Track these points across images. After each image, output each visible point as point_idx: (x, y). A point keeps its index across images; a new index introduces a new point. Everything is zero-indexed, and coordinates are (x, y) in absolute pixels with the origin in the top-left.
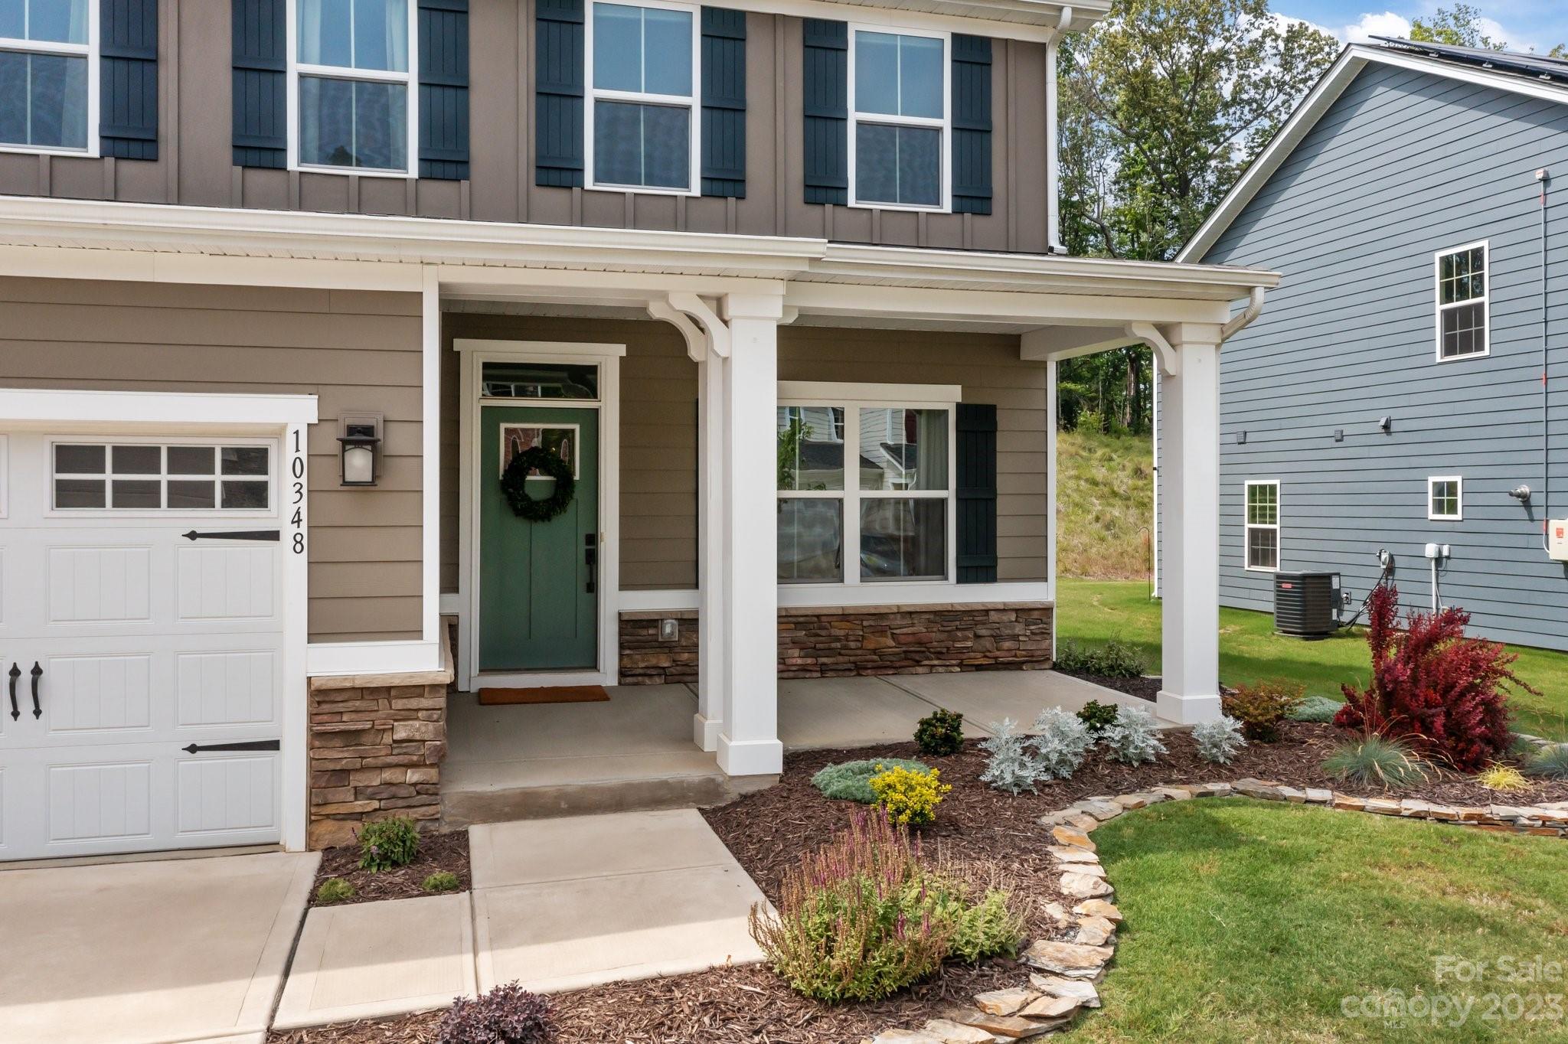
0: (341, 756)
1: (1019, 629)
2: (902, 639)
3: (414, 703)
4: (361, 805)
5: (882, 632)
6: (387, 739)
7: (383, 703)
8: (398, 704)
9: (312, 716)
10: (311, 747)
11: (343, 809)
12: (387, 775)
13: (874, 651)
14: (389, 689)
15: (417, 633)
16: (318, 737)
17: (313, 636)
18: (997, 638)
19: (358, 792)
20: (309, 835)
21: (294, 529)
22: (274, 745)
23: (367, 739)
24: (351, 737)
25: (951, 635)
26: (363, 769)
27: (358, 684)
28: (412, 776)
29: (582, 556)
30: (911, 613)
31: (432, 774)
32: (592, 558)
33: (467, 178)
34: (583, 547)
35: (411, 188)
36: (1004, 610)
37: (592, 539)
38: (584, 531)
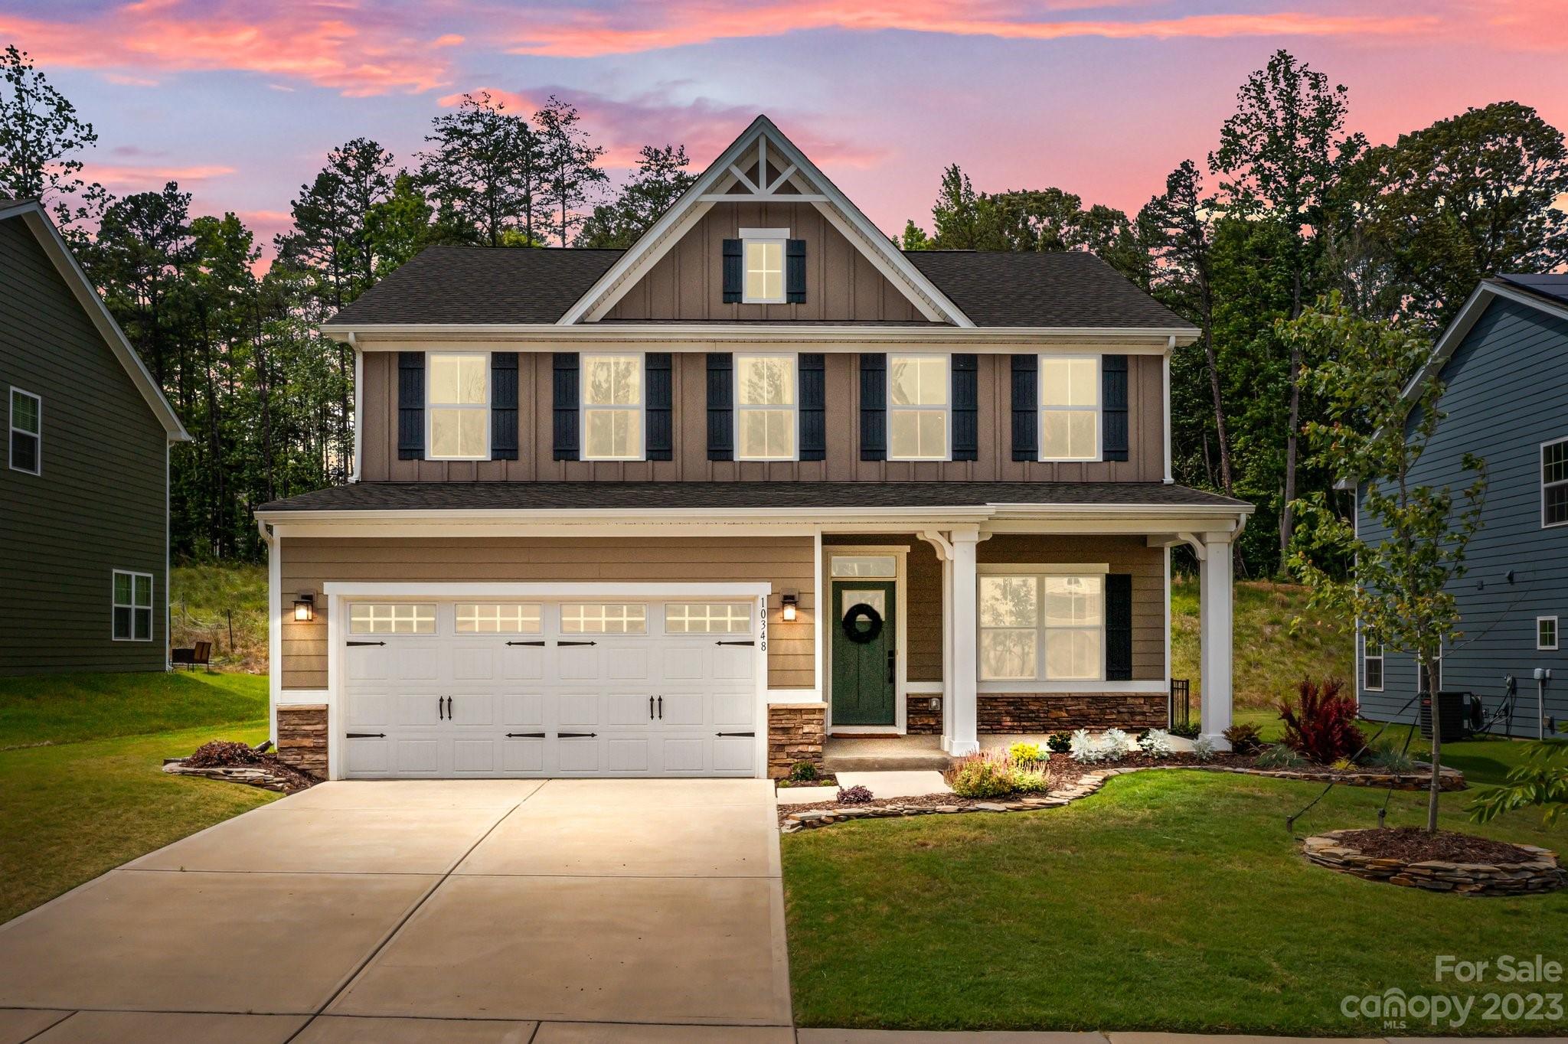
0: (782, 738)
1: (1146, 708)
2: (1073, 713)
3: (811, 717)
4: (789, 760)
5: (1060, 709)
6: (800, 732)
7: (799, 716)
8: (805, 717)
9: (769, 720)
10: (769, 734)
11: (783, 762)
12: (800, 748)
13: (1055, 719)
14: (801, 710)
15: (812, 686)
16: (772, 729)
17: (770, 686)
18: (1132, 714)
19: (788, 755)
20: (769, 772)
21: (762, 640)
22: (752, 735)
23: (793, 731)
24: (785, 730)
25: (1103, 711)
26: (791, 744)
27: (789, 707)
28: (811, 749)
29: (886, 662)
30: (1077, 698)
31: (819, 748)
32: (892, 664)
33: (824, 458)
34: (887, 658)
35: (796, 466)
36: (1136, 697)
37: (892, 653)
38: (887, 649)
